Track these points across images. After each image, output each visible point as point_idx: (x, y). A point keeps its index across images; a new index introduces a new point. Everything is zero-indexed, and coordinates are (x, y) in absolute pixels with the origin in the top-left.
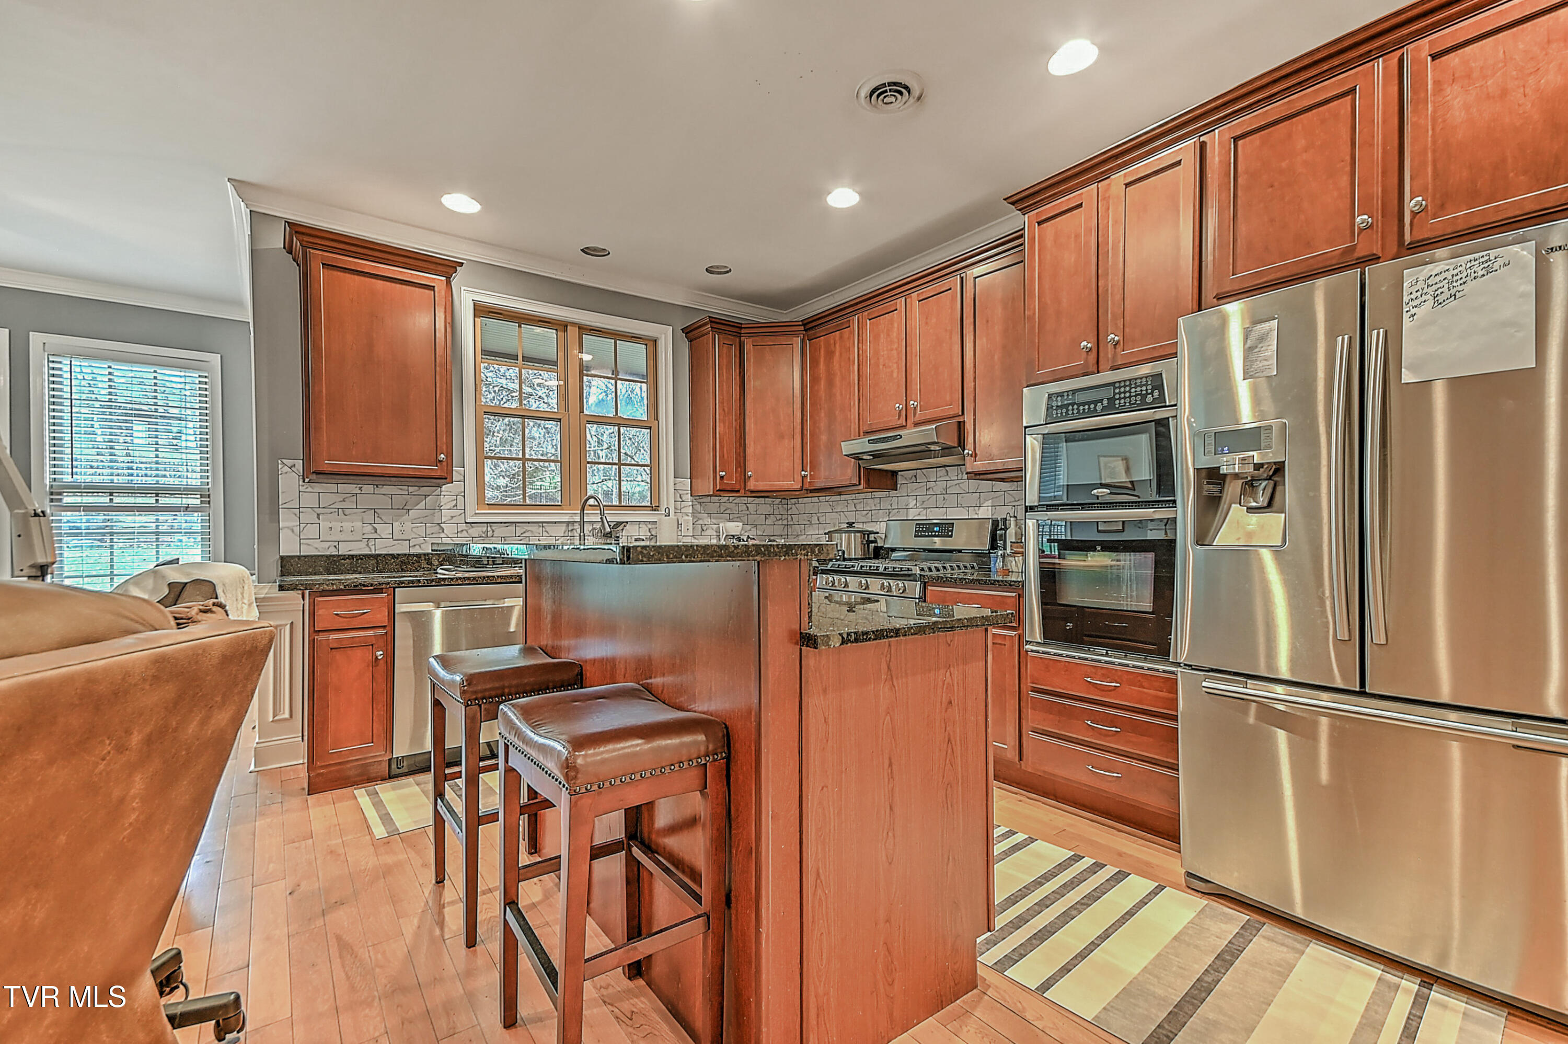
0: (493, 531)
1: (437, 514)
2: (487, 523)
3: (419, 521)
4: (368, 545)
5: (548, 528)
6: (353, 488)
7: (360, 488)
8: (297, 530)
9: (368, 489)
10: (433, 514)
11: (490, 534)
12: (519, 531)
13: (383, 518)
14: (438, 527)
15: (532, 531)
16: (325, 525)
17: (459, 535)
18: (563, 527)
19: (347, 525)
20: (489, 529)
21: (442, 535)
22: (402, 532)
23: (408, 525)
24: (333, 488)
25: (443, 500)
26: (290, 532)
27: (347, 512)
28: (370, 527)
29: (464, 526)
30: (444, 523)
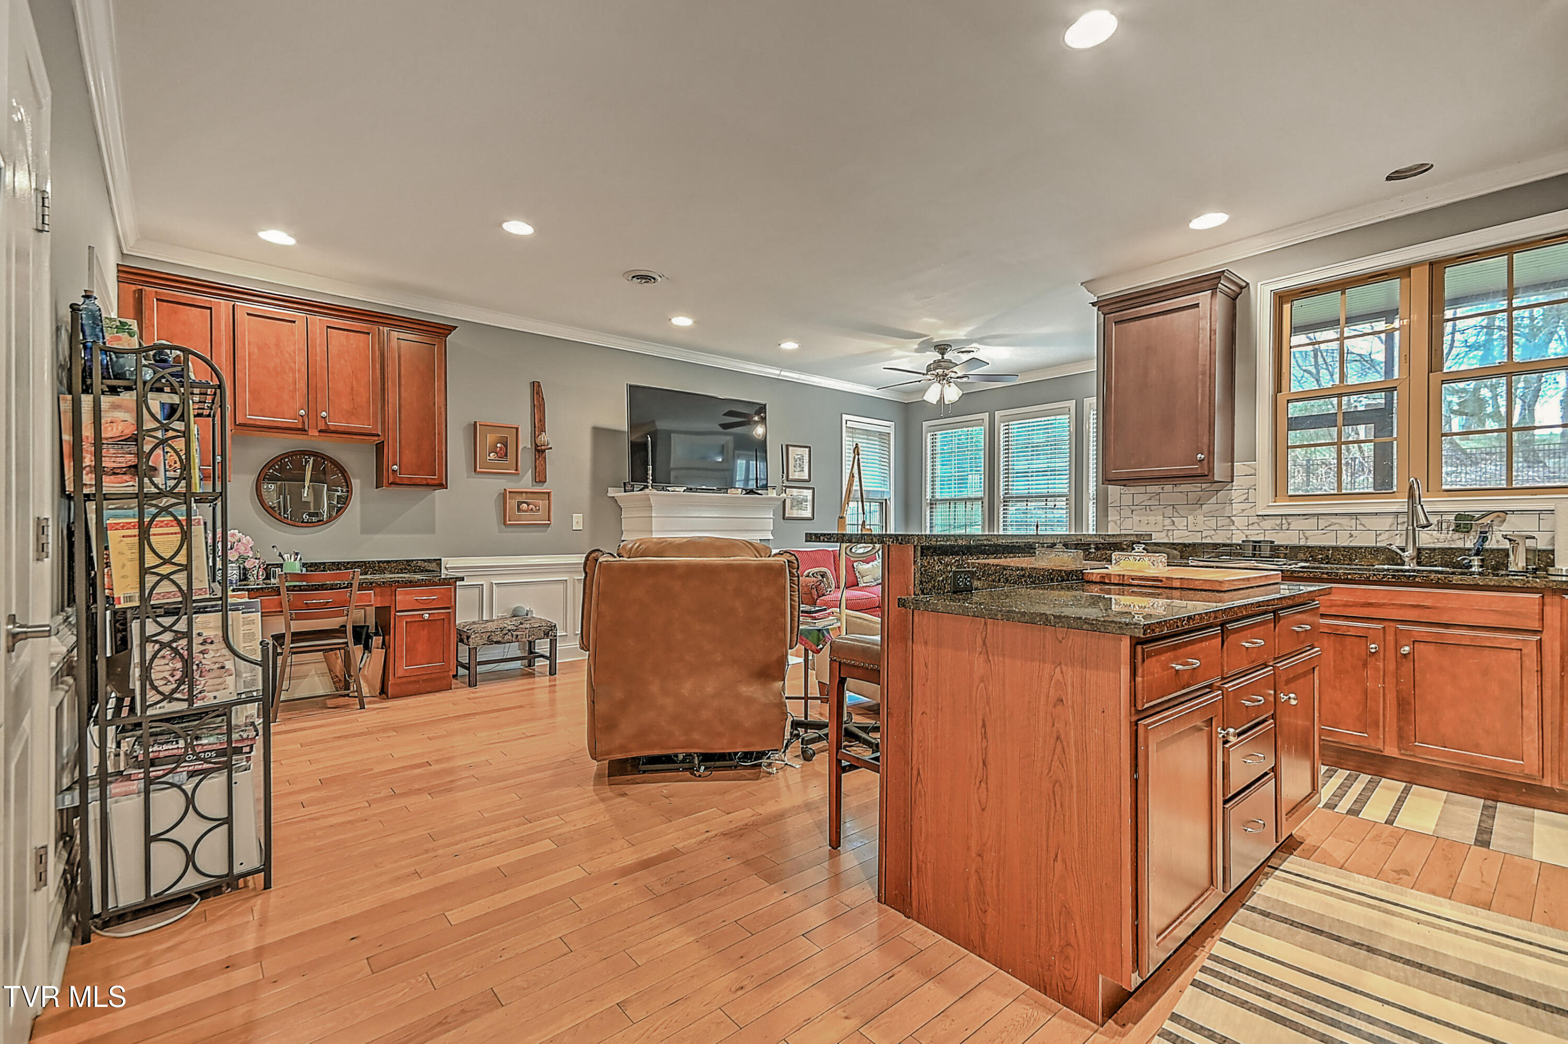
0: (1289, 524)
1: (1228, 508)
2: (1282, 515)
3: (1210, 514)
4: (1167, 535)
5: (1363, 520)
6: (1156, 489)
7: (1163, 488)
8: (1118, 522)
9: (1168, 488)
10: (1224, 508)
11: (1285, 527)
12: (1323, 523)
13: (1180, 512)
14: (1228, 520)
15: (1340, 524)
16: (1136, 518)
17: (1250, 527)
18: (1390, 520)
19: (1152, 519)
20: (1284, 521)
21: (1233, 528)
22: (1195, 525)
23: (1201, 518)
24: (1142, 489)
25: (1234, 494)
26: (1114, 524)
27: (1152, 508)
28: (1169, 520)
29: (1255, 519)
30: (1235, 516)
